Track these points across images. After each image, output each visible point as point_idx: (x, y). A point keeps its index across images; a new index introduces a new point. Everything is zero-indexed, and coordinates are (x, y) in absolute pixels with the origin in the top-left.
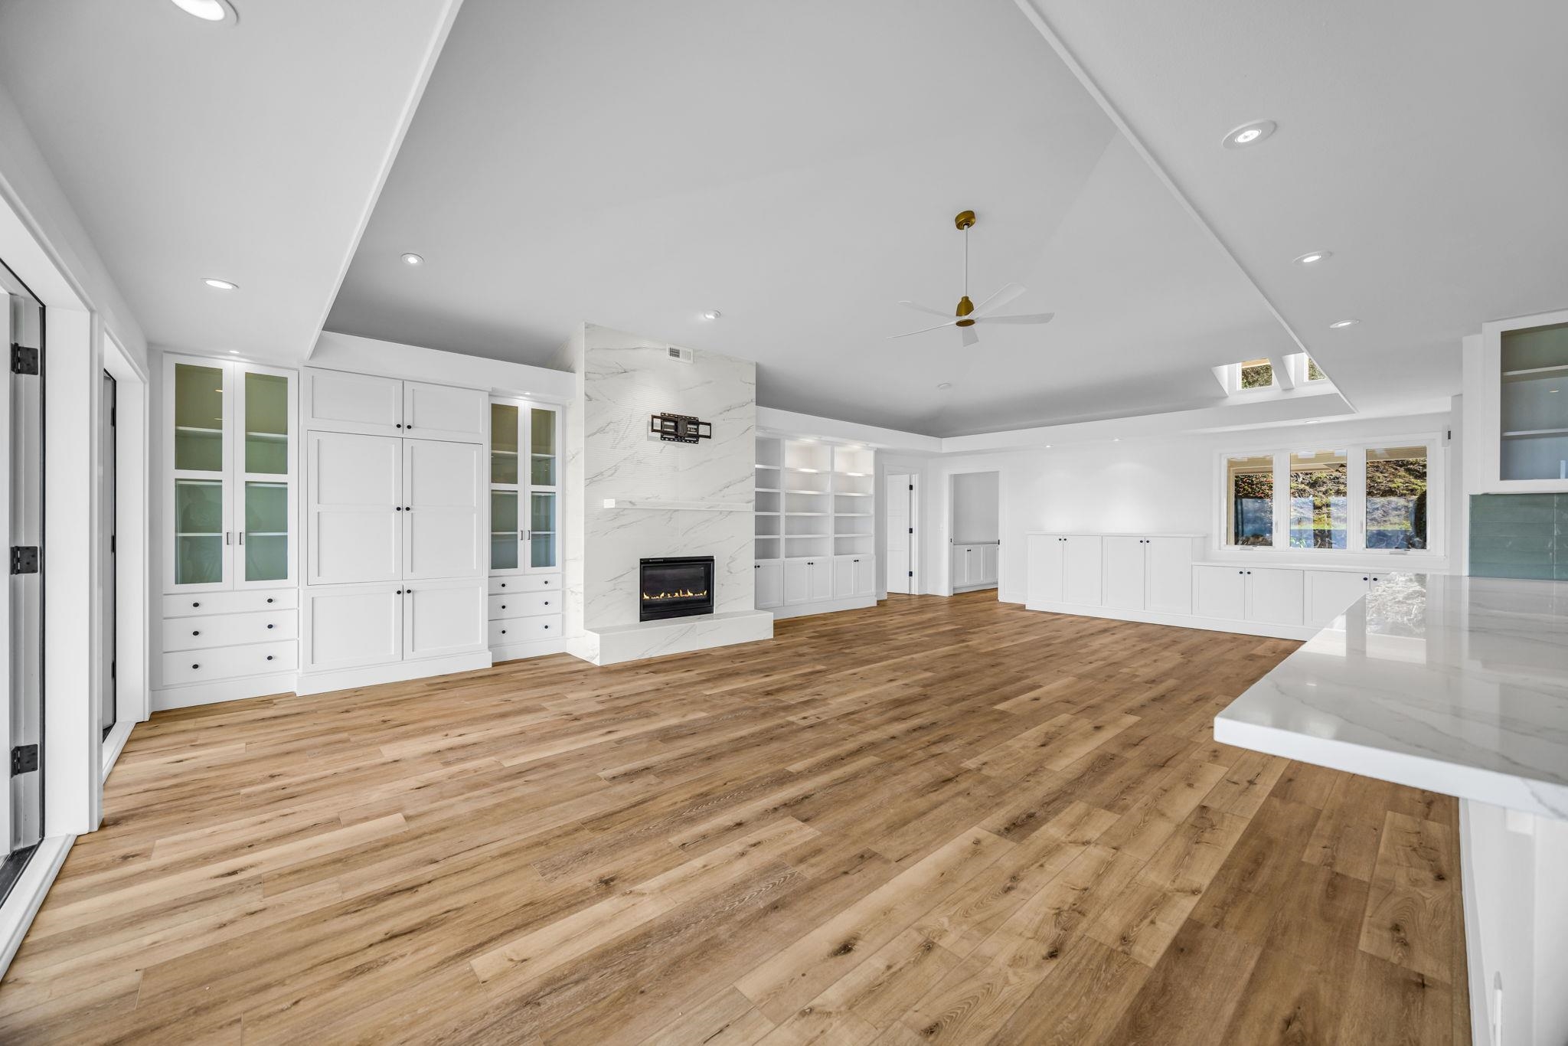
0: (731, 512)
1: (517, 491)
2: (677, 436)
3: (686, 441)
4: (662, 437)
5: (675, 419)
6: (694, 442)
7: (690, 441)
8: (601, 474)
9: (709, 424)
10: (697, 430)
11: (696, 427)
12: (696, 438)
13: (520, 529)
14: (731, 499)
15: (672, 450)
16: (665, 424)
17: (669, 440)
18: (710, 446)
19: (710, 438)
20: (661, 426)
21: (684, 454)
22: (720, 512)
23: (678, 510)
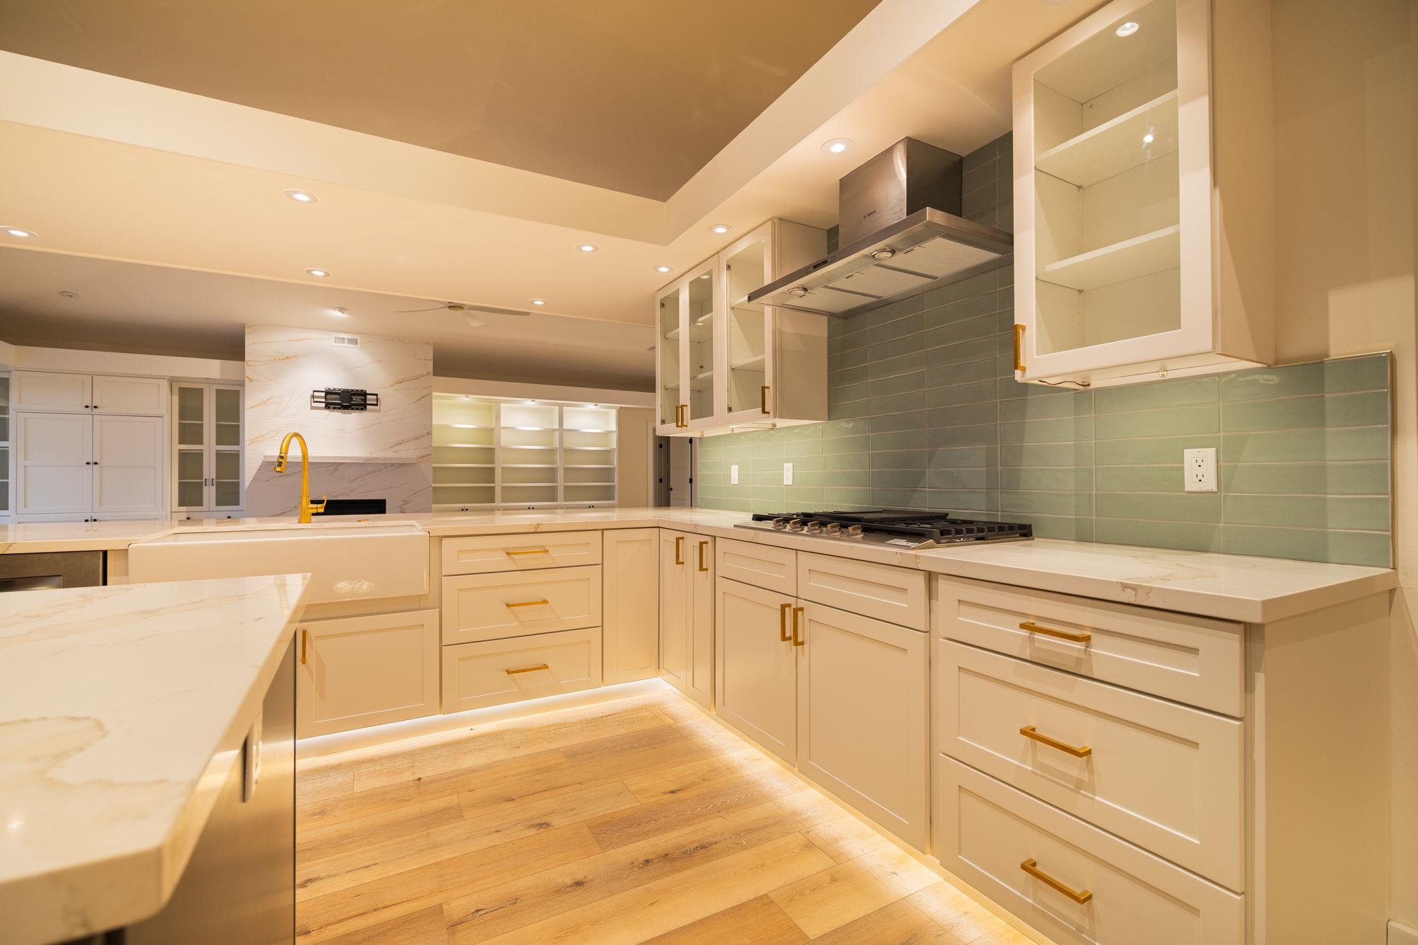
1: (202, 450)
2: (342, 405)
3: (353, 409)
4: (326, 406)
5: (342, 394)
6: (362, 409)
7: (357, 409)
8: (263, 436)
9: (376, 395)
10: (365, 400)
11: (363, 397)
12: (363, 406)
13: (204, 478)
14: (406, 453)
15: (337, 416)
16: (328, 396)
17: (334, 408)
18: (379, 411)
19: (377, 405)
20: (326, 398)
21: (352, 419)
22: (392, 465)
23: (344, 463)
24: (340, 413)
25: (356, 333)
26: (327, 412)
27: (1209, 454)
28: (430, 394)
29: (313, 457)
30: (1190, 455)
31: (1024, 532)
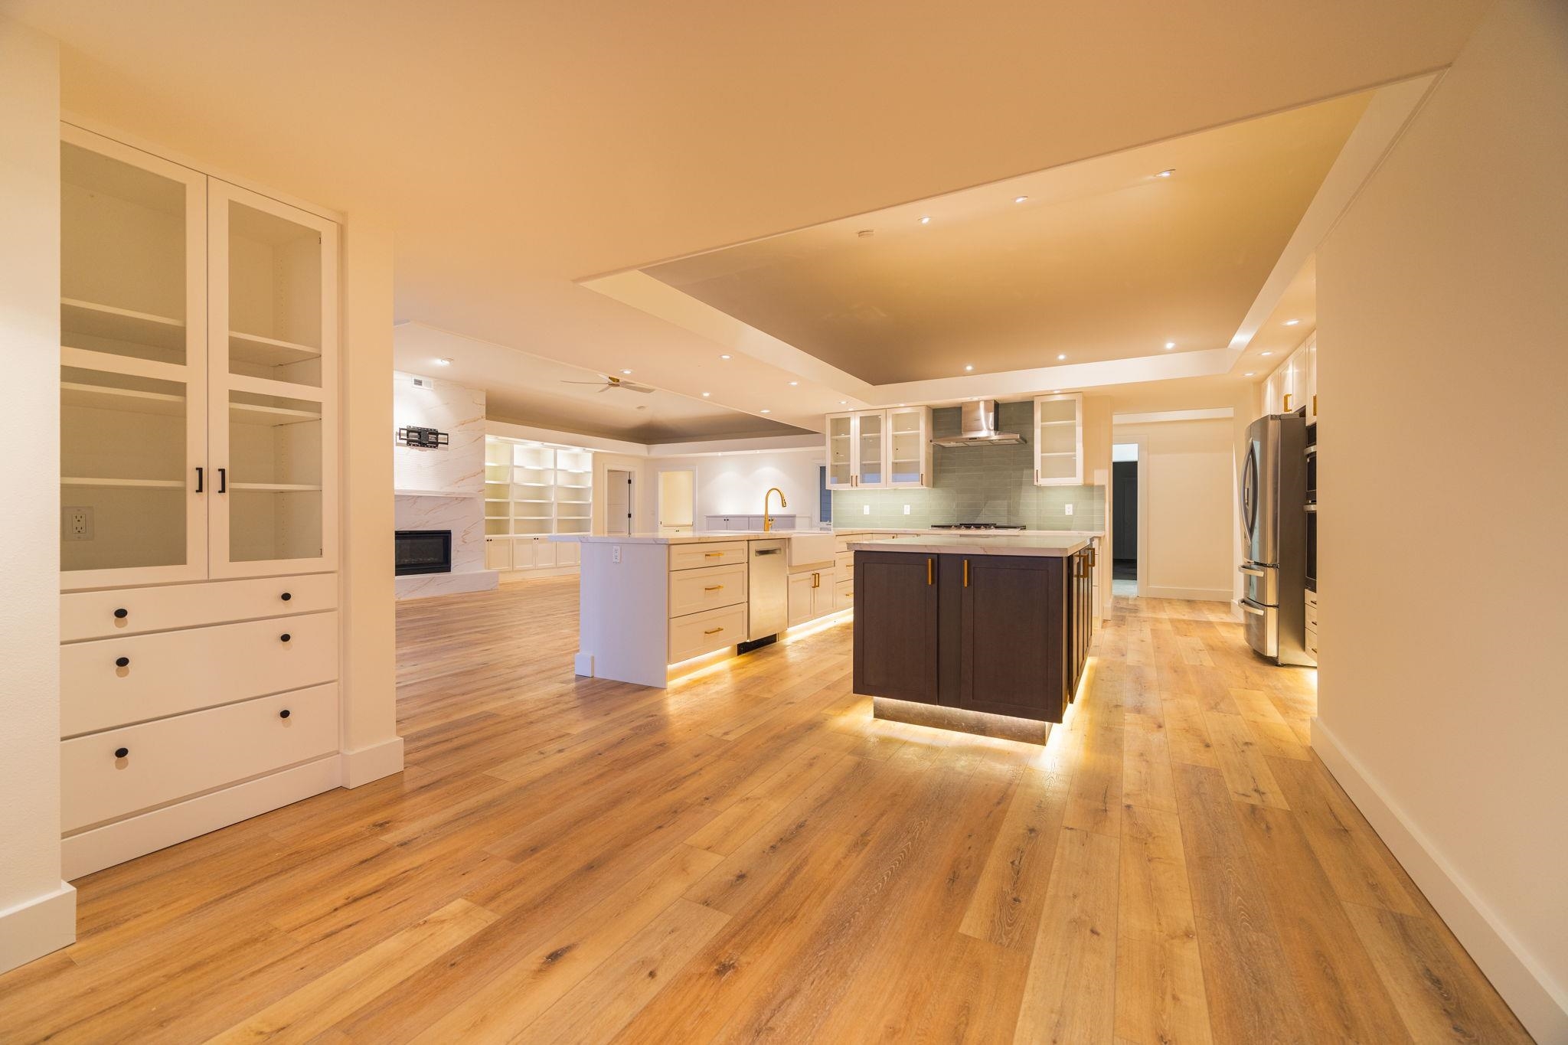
0: (465, 498)
2: (420, 443)
3: (427, 446)
4: (408, 443)
5: (420, 432)
6: (435, 447)
7: (431, 447)
9: (447, 434)
10: (437, 439)
11: (436, 436)
12: (435, 444)
14: (465, 489)
15: (416, 452)
16: (411, 434)
17: (414, 445)
18: (447, 449)
19: (447, 444)
20: (408, 435)
21: (425, 455)
22: (457, 499)
23: (421, 496)
24: (418, 451)
25: (430, 377)
26: (408, 448)
27: (1071, 505)
28: (483, 436)
29: (398, 491)
30: (1067, 506)
31: (1024, 528)
